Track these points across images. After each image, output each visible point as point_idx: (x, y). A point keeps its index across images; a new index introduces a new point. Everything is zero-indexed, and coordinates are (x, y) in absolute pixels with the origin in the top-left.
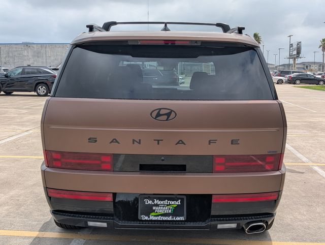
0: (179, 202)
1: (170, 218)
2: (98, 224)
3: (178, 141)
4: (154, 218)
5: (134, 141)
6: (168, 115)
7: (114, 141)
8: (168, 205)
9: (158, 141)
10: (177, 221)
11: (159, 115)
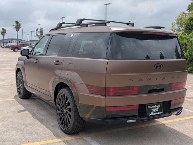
0: (159, 106)
1: (158, 113)
2: (131, 121)
3: (163, 78)
4: (153, 114)
5: (148, 79)
6: (160, 66)
7: (141, 80)
8: (156, 108)
9: (157, 78)
10: (160, 114)
11: (157, 66)
